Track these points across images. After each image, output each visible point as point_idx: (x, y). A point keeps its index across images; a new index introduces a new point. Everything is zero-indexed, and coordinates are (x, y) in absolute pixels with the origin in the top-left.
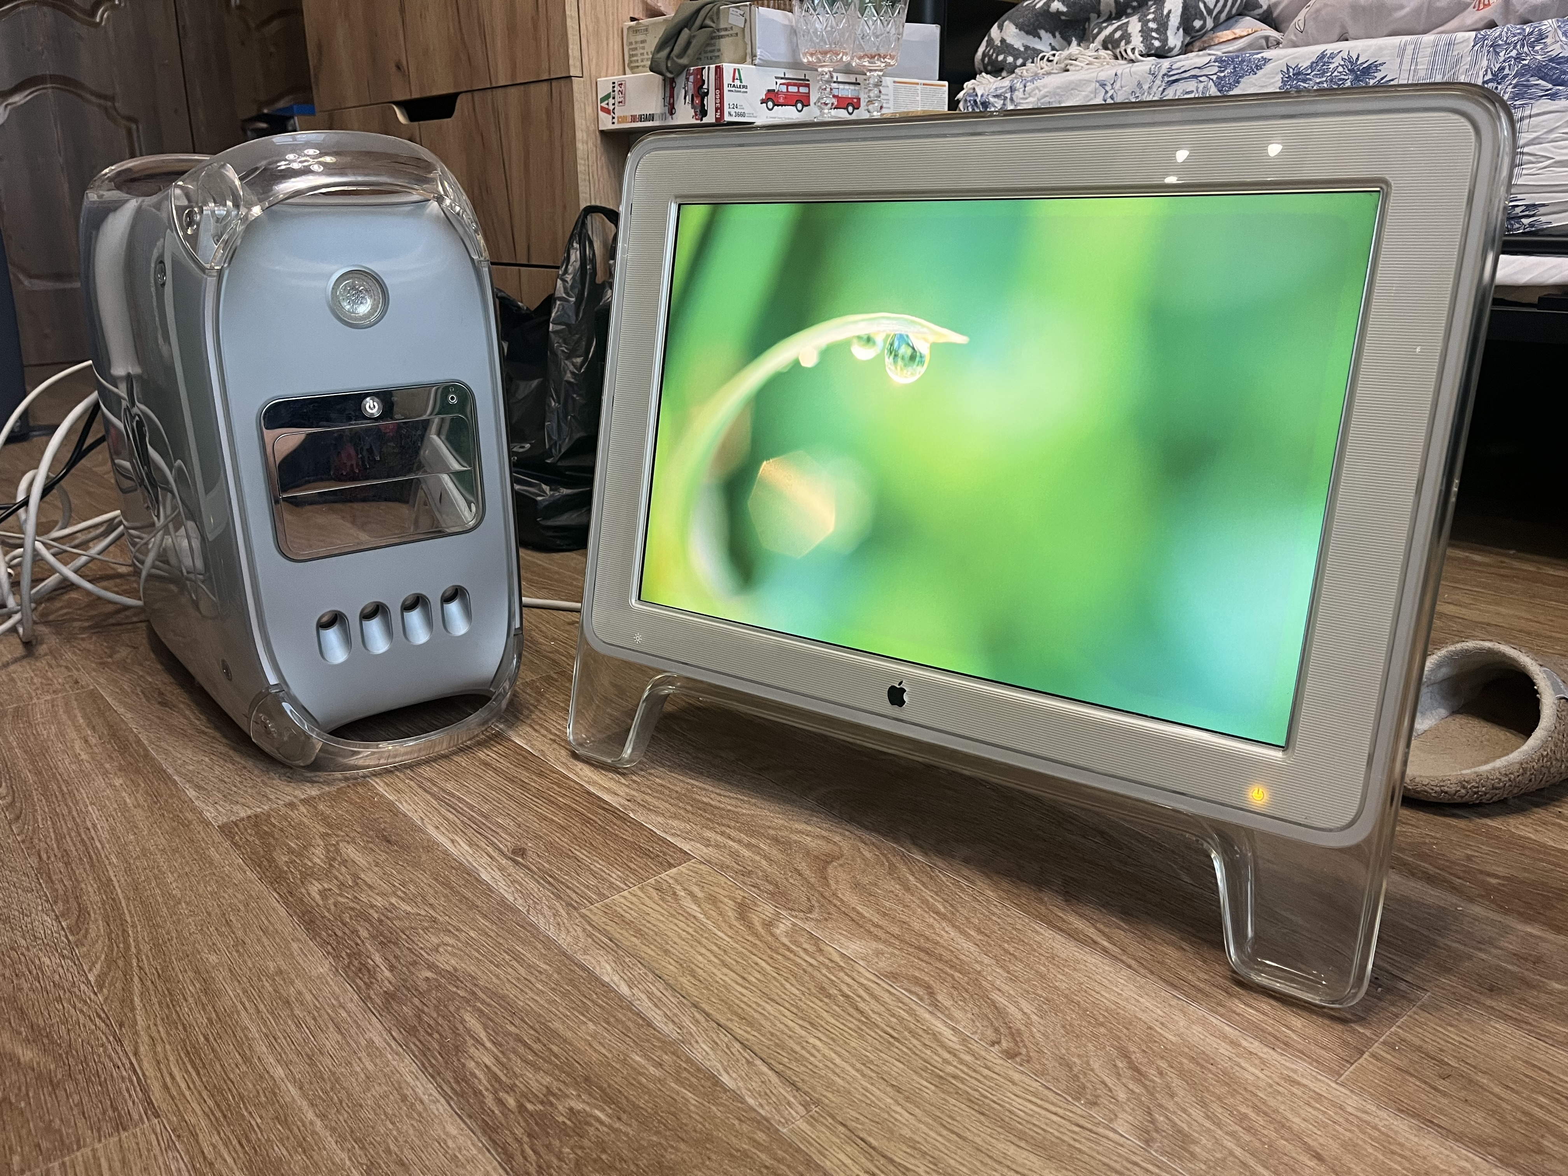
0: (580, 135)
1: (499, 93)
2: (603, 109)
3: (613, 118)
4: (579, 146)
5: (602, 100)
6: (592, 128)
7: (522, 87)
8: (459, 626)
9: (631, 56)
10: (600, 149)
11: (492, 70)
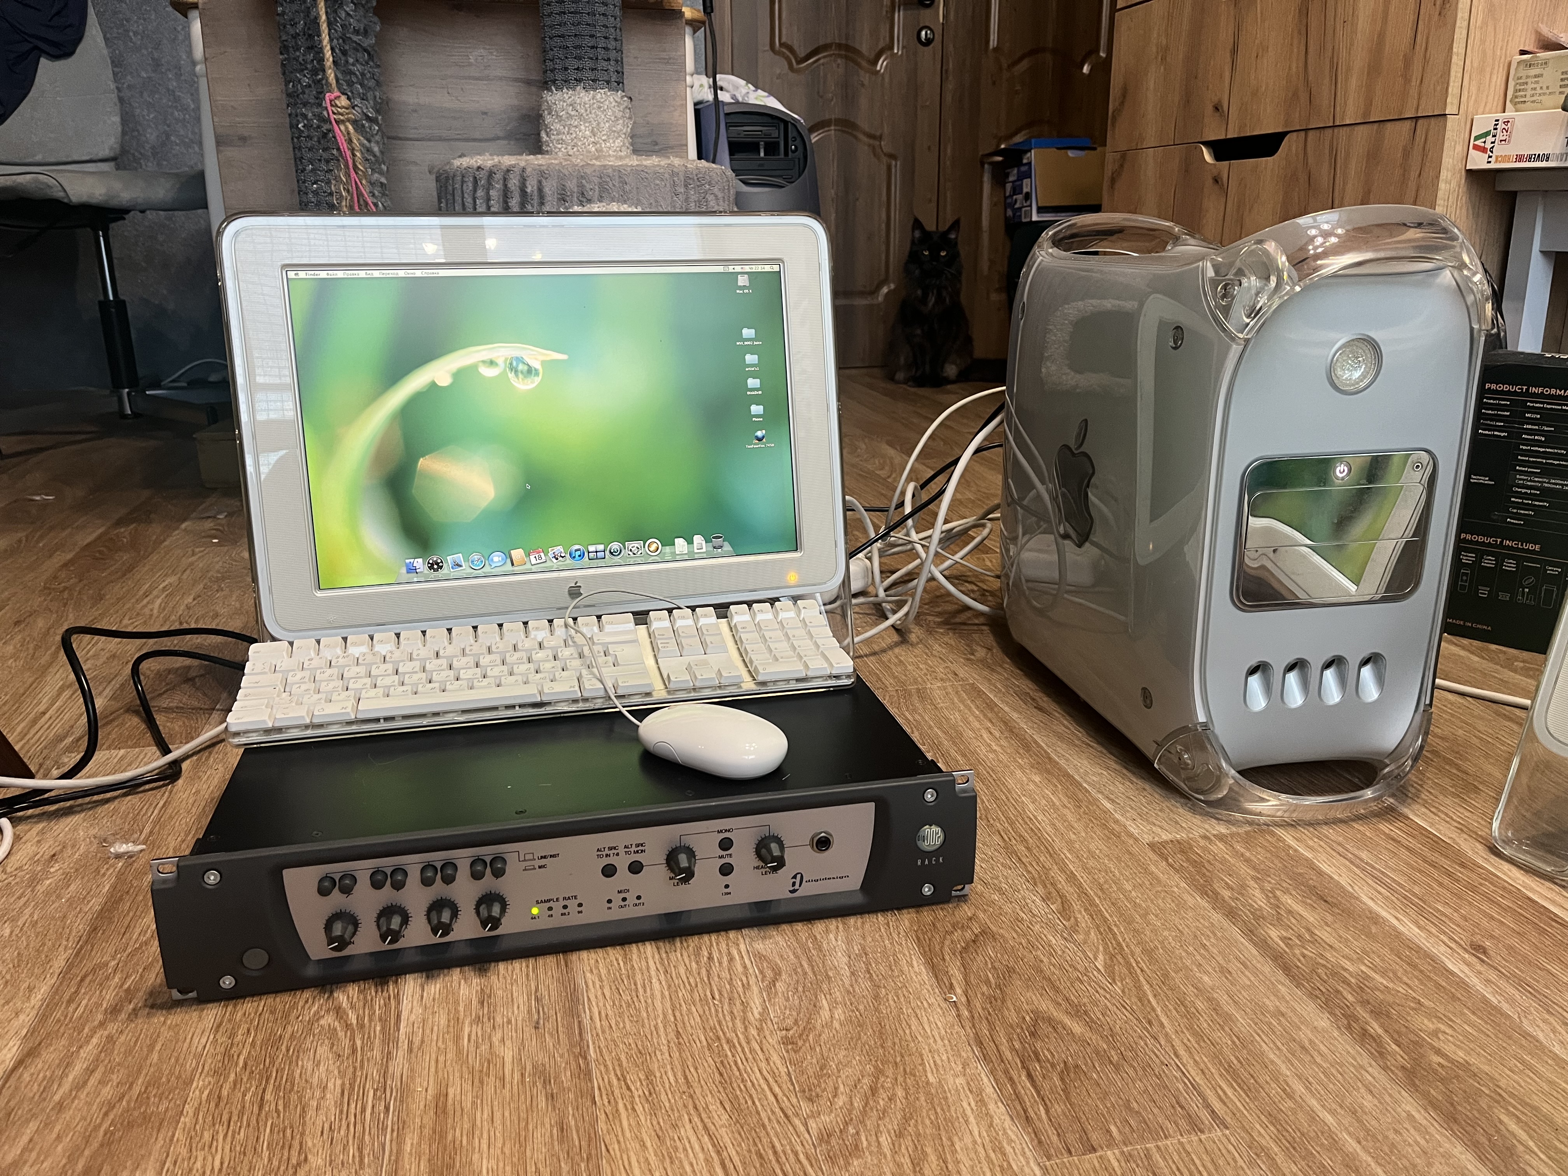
0: (1444, 174)
1: (1343, 131)
2: (1476, 147)
3: (1490, 157)
4: (1442, 185)
5: (1476, 138)
6: (1460, 166)
7: (1376, 126)
8: (1370, 690)
9: (1516, 91)
10: (1463, 189)
11: (1338, 109)
